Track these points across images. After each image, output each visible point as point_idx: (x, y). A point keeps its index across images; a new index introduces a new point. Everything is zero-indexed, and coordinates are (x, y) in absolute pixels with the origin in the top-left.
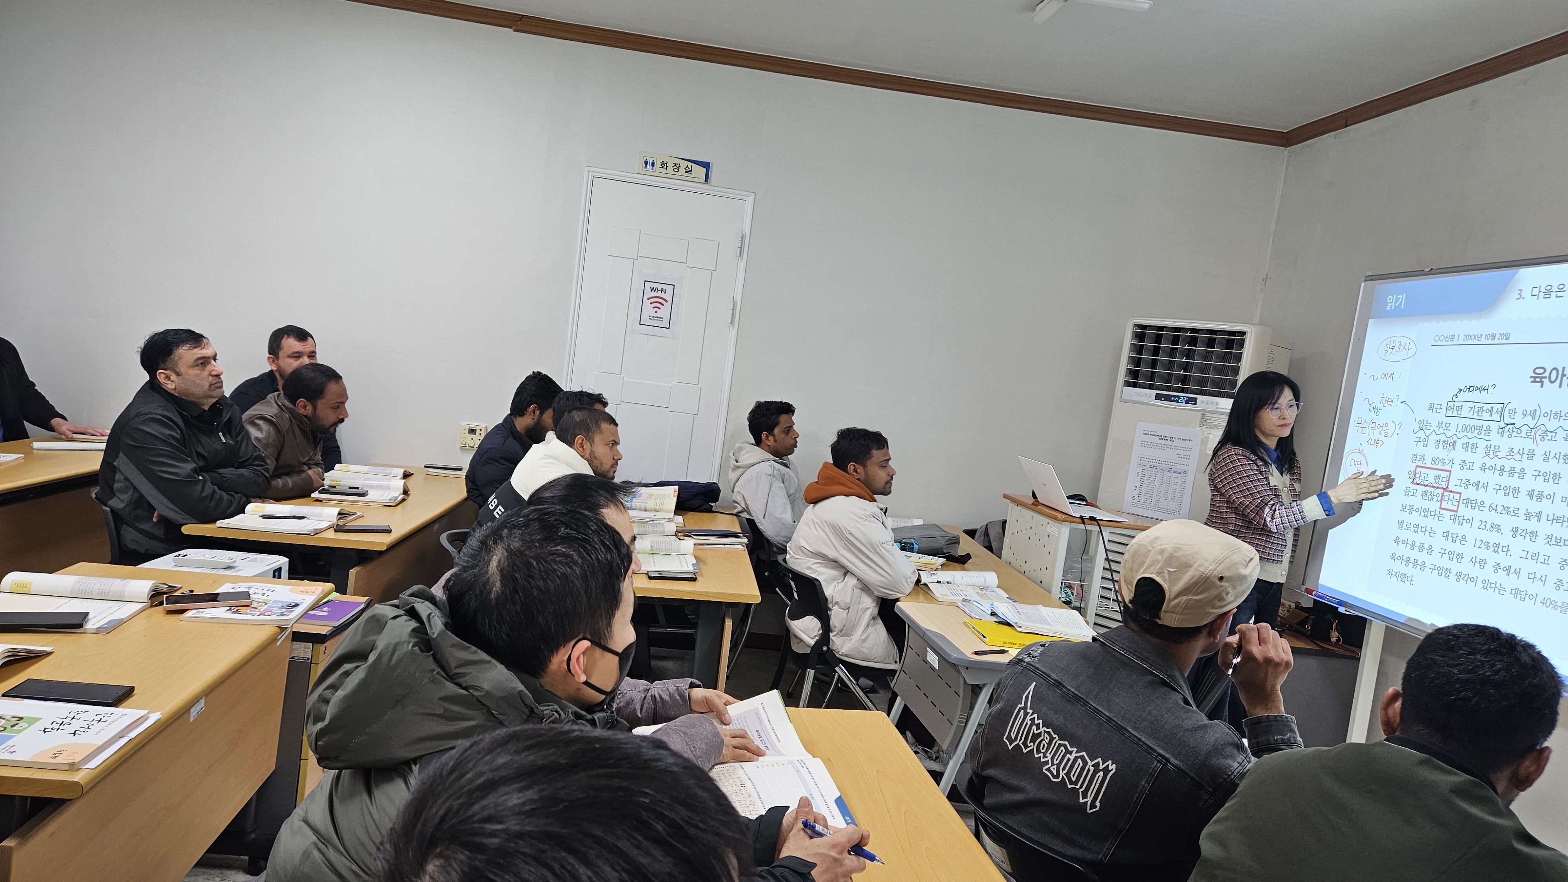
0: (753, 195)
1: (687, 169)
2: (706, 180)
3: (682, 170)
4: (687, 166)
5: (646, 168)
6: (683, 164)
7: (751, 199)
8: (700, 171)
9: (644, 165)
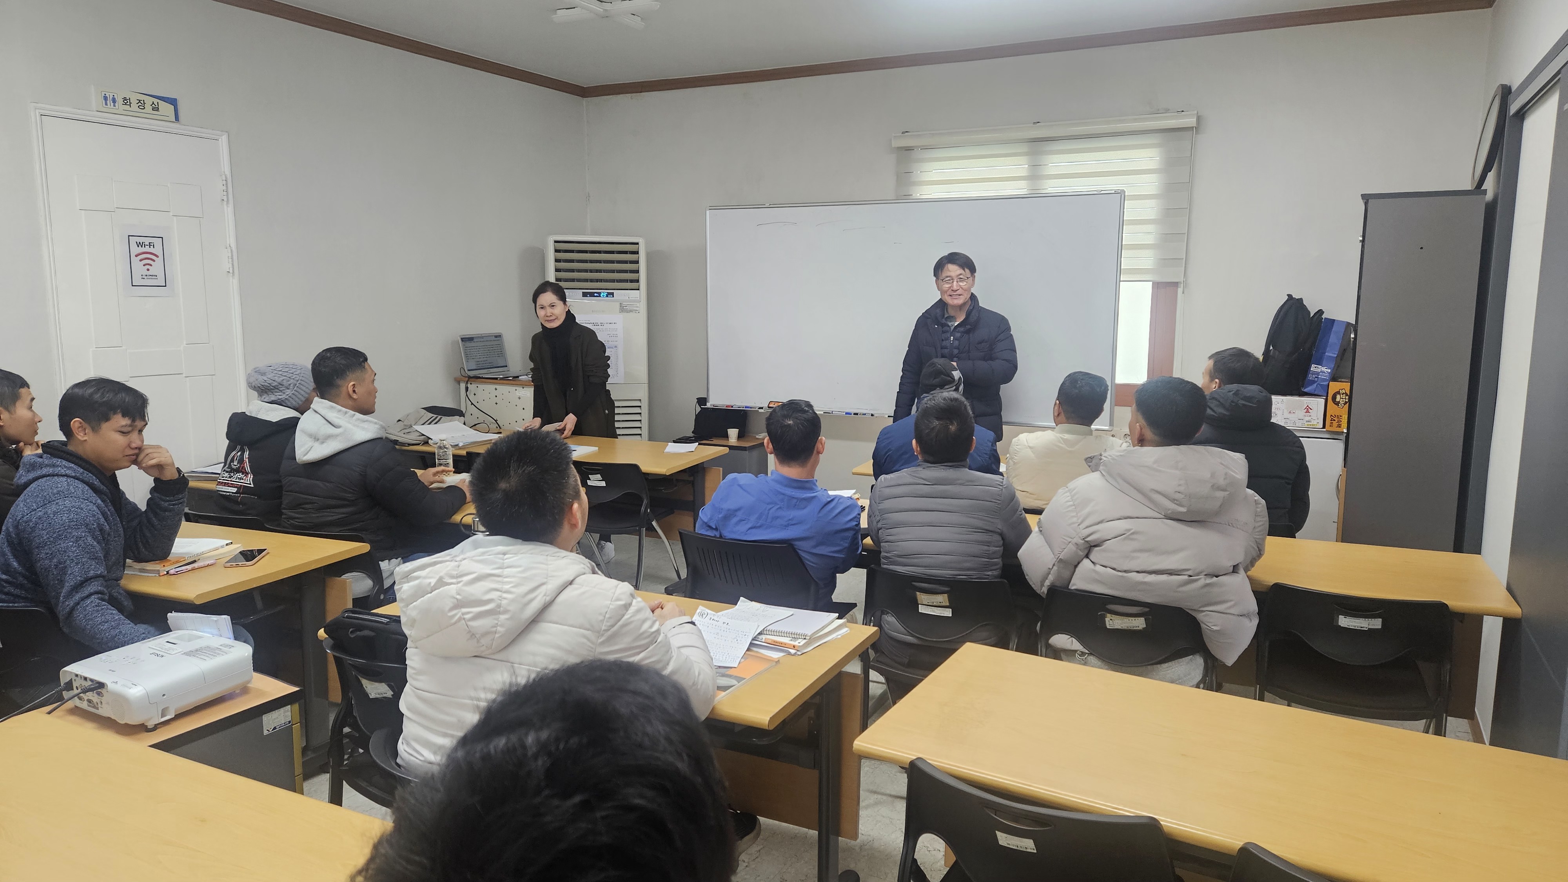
0: (227, 133)
1: (153, 105)
2: (177, 118)
3: (149, 109)
4: (153, 103)
5: (106, 104)
6: (149, 100)
7: (224, 139)
8: (166, 109)
9: (104, 102)
